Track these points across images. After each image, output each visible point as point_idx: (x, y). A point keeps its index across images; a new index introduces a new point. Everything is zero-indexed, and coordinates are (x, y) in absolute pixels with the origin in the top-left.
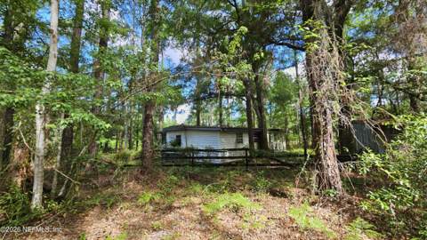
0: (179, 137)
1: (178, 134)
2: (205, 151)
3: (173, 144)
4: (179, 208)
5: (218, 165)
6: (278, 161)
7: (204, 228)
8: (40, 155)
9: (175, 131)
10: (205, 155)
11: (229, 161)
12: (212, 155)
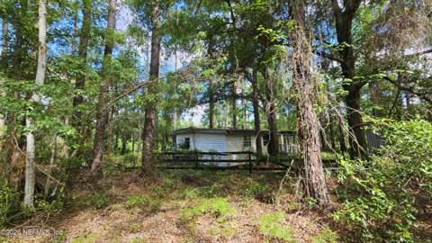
0: (188, 139)
1: (187, 137)
2: (210, 154)
3: (182, 147)
4: (164, 211)
5: (223, 169)
6: (283, 165)
7: (180, 232)
8: (30, 158)
9: (185, 133)
10: (209, 158)
11: (236, 164)
12: (216, 158)
